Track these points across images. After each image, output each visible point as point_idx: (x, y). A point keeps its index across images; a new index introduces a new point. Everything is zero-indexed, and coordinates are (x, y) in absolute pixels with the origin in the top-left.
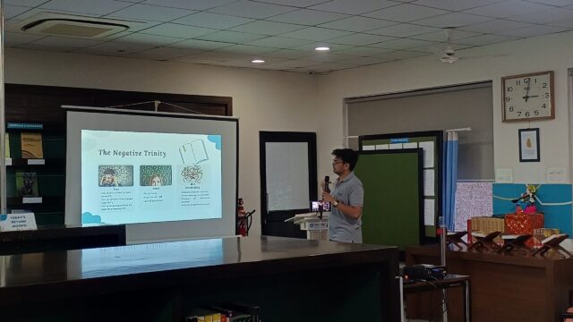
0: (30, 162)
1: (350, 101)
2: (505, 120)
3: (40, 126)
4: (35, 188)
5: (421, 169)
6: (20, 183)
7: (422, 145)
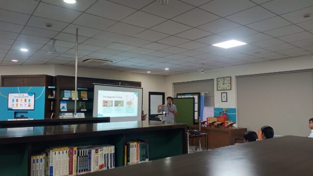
0: (84, 99)
1: (174, 84)
2: (217, 90)
3: (86, 89)
4: (85, 107)
5: (194, 103)
6: (80, 105)
7: (194, 96)
